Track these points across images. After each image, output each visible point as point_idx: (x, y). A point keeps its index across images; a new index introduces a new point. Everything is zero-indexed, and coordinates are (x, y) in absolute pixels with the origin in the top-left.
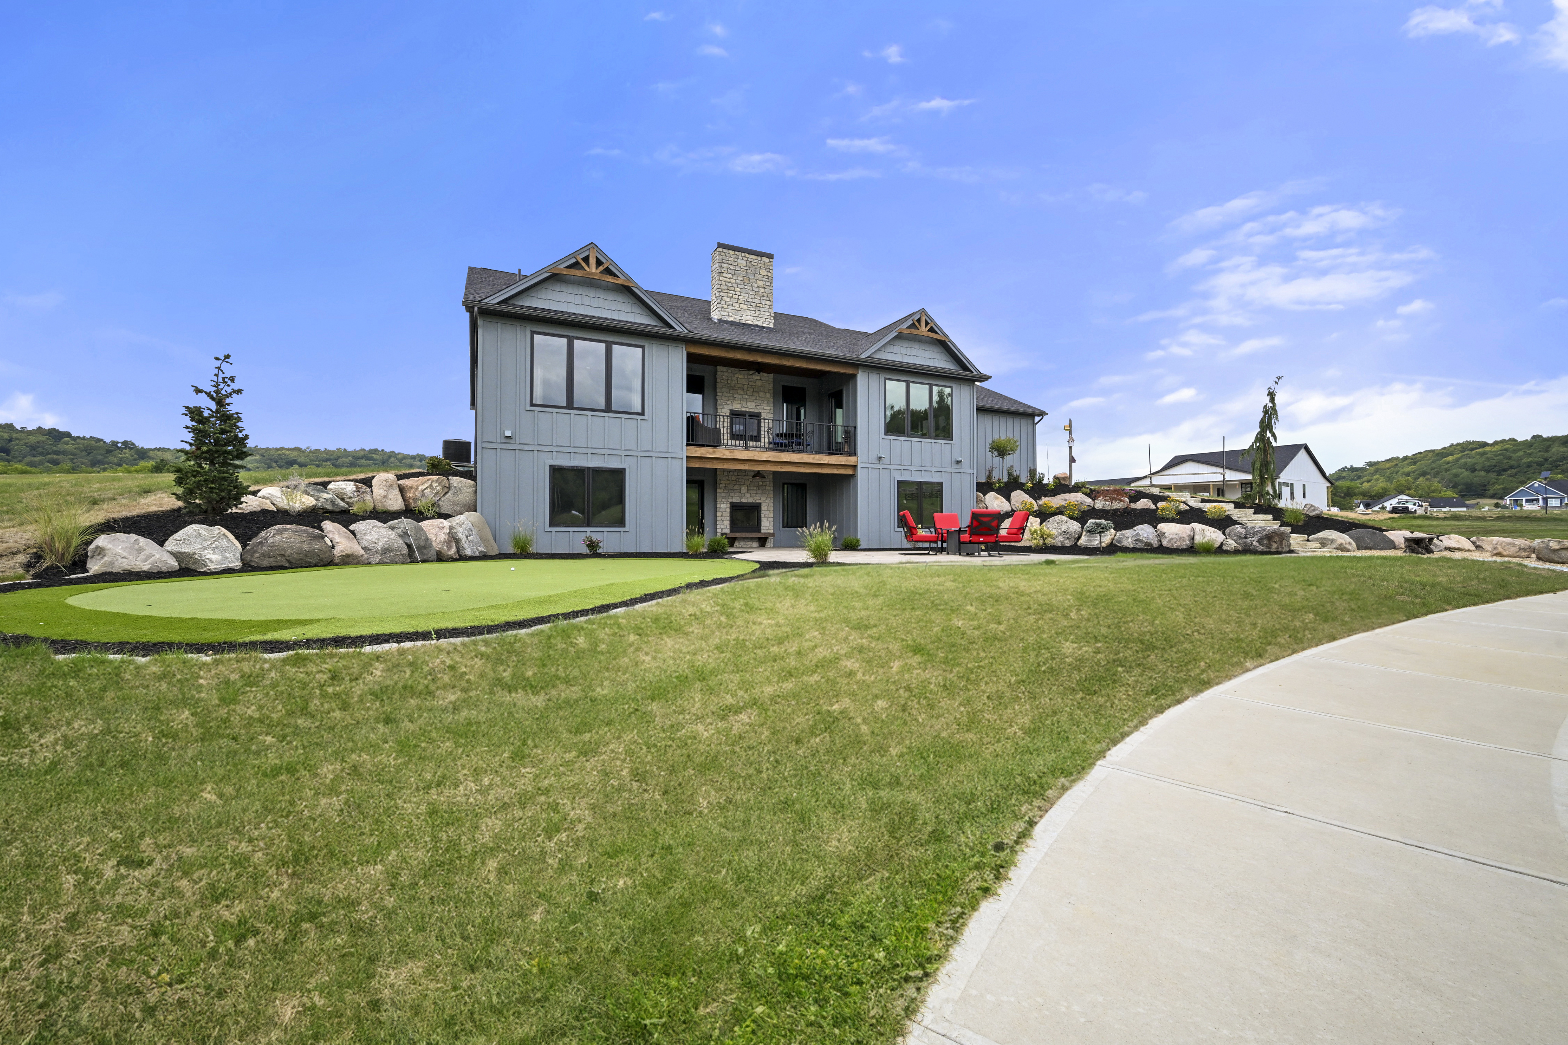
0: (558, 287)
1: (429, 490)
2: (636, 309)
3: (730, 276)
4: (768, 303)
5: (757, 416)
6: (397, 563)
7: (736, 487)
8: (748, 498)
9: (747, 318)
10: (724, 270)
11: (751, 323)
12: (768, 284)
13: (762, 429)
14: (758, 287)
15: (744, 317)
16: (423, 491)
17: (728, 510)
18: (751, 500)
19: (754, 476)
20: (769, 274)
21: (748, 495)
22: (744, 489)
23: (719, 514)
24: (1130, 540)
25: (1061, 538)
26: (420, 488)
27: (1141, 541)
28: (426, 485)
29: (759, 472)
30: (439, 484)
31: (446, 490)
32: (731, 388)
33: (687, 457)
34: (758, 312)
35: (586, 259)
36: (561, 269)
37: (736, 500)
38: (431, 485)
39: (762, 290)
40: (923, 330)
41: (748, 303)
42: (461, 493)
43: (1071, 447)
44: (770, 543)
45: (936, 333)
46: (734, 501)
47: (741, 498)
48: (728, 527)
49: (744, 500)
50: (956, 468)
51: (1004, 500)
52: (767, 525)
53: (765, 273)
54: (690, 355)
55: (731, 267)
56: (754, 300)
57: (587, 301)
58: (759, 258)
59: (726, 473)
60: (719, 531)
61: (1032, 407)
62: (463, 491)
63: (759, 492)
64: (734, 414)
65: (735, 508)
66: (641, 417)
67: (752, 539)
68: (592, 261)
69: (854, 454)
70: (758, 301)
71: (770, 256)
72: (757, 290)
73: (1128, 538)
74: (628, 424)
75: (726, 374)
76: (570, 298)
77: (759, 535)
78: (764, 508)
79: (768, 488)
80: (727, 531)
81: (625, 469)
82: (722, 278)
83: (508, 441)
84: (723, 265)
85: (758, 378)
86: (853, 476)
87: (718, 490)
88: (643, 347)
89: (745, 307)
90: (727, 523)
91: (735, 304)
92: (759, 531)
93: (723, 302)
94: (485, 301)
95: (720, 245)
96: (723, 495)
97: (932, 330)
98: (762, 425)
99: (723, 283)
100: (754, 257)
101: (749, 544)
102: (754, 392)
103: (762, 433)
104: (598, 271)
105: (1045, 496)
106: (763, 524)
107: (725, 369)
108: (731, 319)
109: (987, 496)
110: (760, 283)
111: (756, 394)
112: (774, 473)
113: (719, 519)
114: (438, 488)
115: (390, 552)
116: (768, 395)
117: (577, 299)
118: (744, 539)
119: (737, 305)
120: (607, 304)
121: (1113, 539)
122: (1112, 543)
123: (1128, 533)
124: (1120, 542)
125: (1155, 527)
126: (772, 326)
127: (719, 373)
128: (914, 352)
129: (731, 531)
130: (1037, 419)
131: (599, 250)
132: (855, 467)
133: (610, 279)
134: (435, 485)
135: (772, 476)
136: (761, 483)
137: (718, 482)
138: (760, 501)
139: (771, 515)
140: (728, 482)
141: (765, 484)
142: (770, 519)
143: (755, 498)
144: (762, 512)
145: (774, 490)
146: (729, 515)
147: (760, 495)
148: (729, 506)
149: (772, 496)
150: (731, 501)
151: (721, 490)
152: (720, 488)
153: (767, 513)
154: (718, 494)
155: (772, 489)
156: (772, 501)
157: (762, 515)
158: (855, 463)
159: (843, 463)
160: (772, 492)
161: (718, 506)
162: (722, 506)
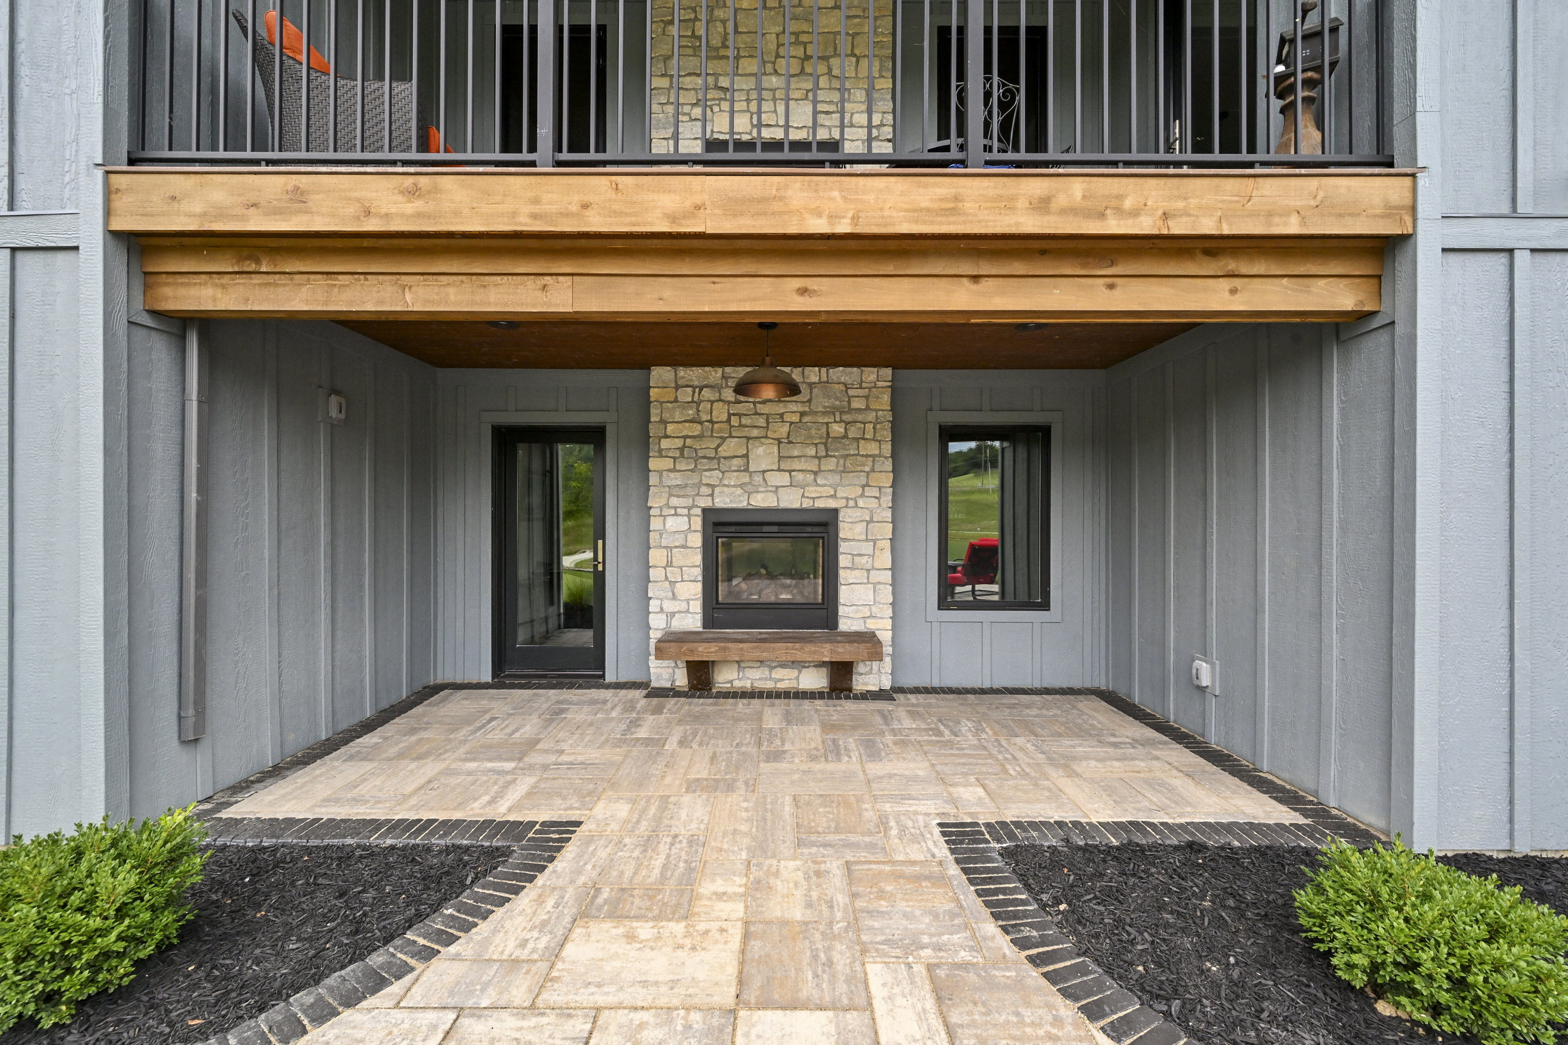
7: (731, 447)
17: (696, 540)
18: (792, 499)
21: (782, 479)
22: (763, 453)
23: (656, 556)
37: (728, 497)
46: (720, 501)
47: (748, 489)
48: (697, 606)
49: (762, 500)
52: (862, 600)
60: (658, 622)
63: (830, 464)
65: (725, 532)
69: (1397, 145)
77: (822, 645)
78: (850, 528)
79: (872, 448)
80: (693, 621)
87: (653, 464)
90: (691, 590)
92: (829, 623)
96: (675, 479)
106: (845, 594)
113: (655, 573)
129: (709, 623)
135: (886, 398)
136: (838, 429)
137: (653, 430)
138: (832, 504)
139: (885, 560)
140: (697, 429)
141: (853, 433)
142: (875, 576)
143: (812, 491)
144: (843, 547)
145: (894, 456)
146: (698, 559)
147: (835, 479)
148: (698, 523)
149: (887, 480)
150: (706, 503)
151: (668, 463)
152: (661, 454)
153: (867, 548)
154: (653, 479)
155: (887, 449)
156: (887, 500)
157: (843, 561)
158: (1390, 211)
159: (1293, 227)
160: (888, 465)
161: (655, 524)
162: (673, 524)
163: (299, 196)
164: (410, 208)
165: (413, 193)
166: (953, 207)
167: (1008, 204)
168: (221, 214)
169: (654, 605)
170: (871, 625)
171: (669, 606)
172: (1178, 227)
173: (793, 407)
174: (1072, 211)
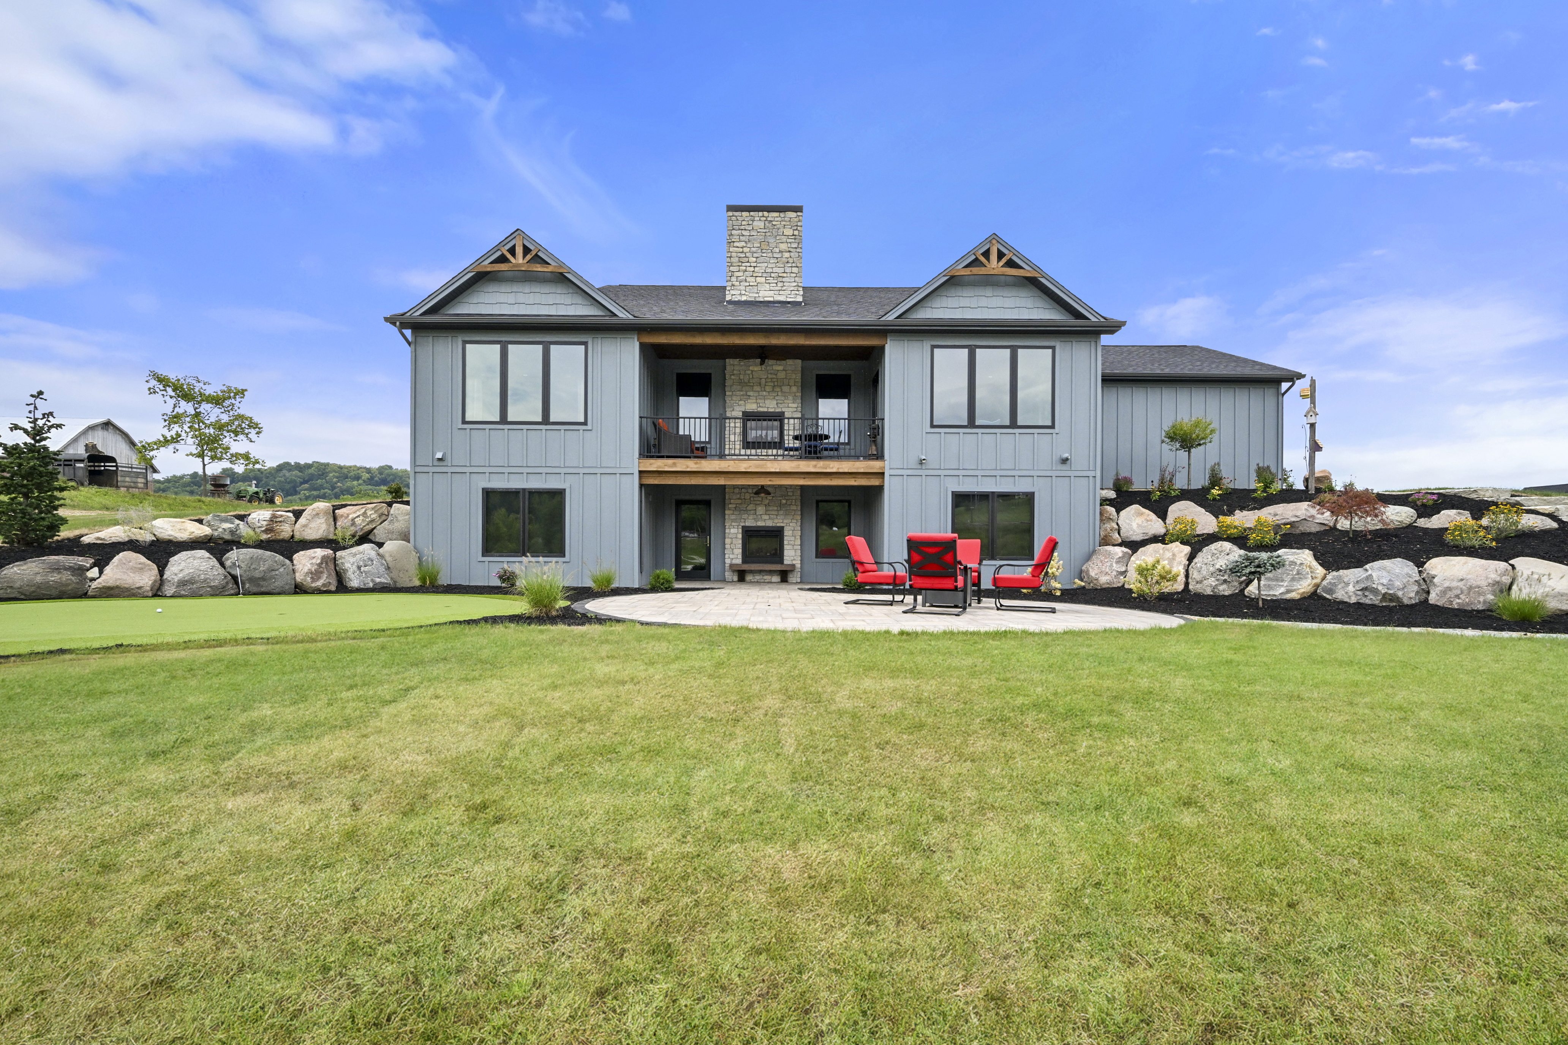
0: (492, 288)
1: (361, 518)
2: (578, 299)
3: (743, 244)
4: (795, 270)
5: (779, 418)
6: (201, 596)
7: (751, 507)
8: (765, 520)
9: (766, 294)
10: (734, 239)
11: (771, 299)
12: (795, 245)
13: (786, 432)
14: (780, 252)
15: (762, 294)
16: (353, 520)
17: (740, 536)
18: (769, 523)
19: (757, 493)
20: (796, 233)
21: (766, 517)
22: (761, 510)
23: (727, 541)
24: (1351, 588)
25: (1212, 581)
26: (351, 517)
27: (1375, 591)
28: (358, 513)
29: (762, 486)
30: (375, 512)
31: (384, 518)
32: (743, 384)
33: (640, 472)
34: (780, 284)
35: (512, 251)
36: (485, 266)
37: (750, 523)
38: (365, 513)
39: (787, 255)
40: (994, 265)
41: (767, 274)
42: (397, 520)
43: (1312, 426)
44: (794, 577)
45: (1018, 267)
46: (747, 524)
47: (756, 520)
48: (740, 556)
49: (760, 524)
50: (1064, 470)
51: (1153, 516)
52: (791, 554)
53: (790, 232)
54: (643, 346)
55: (744, 233)
56: (775, 270)
57: (521, 298)
58: (782, 215)
59: (737, 491)
60: (728, 561)
61: (1275, 368)
62: (400, 518)
63: (781, 512)
64: (748, 417)
65: (749, 534)
66: (584, 427)
67: (771, 572)
68: (519, 251)
69: (880, 456)
70: (782, 270)
71: (798, 209)
72: (779, 255)
73: (1347, 584)
74: (573, 437)
75: (736, 368)
76: (502, 298)
77: (778, 567)
78: (787, 533)
79: (794, 508)
80: (739, 561)
81: (565, 490)
82: (731, 249)
83: (441, 463)
84: (734, 232)
85: (781, 368)
86: (880, 489)
87: (727, 512)
88: (585, 344)
89: (763, 280)
90: (738, 551)
91: (748, 279)
92: (781, 561)
93: (734, 279)
94: (408, 314)
95: (731, 208)
96: (733, 517)
97: (1011, 264)
98: (786, 427)
99: (734, 254)
100: (776, 214)
101: (767, 578)
102: (776, 386)
103: (786, 438)
104: (525, 261)
105: (1242, 509)
106: (786, 553)
107: (736, 361)
108: (744, 298)
109: (1123, 513)
110: (783, 247)
111: (778, 389)
112: (802, 487)
113: (727, 546)
114: (374, 516)
115: (193, 584)
116: (794, 389)
117: (511, 298)
118: (760, 572)
119: (753, 279)
120: (544, 299)
121: (1317, 586)
122: (1314, 593)
123: (1352, 575)
124: (1330, 591)
125: (1420, 565)
126: (800, 299)
127: (728, 368)
128: (983, 302)
129: (744, 561)
130: (1285, 386)
131: (525, 236)
132: (882, 474)
133: (539, 268)
134: (369, 513)
135: (799, 492)
136: (784, 501)
137: (727, 502)
138: (782, 525)
139: (798, 542)
140: (740, 501)
141: (789, 503)
142: (796, 547)
143: (776, 521)
144: (785, 538)
145: (802, 510)
146: (740, 542)
147: (782, 517)
148: (740, 531)
149: (799, 517)
150: (743, 524)
151: (731, 512)
152: (729, 509)
153: (793, 538)
154: (727, 517)
155: (799, 508)
156: (799, 524)
157: (785, 542)
158: (881, 468)
159: (862, 471)
160: (799, 513)
161: (727, 531)
162: (733, 531)
163: (674, 464)
164: (696, 466)
165: (696, 463)
166: (798, 466)
167: (808, 466)
168: (660, 467)
169: (727, 556)
170: (794, 562)
171: (731, 556)
172: (841, 471)
173: (770, 497)
174: (820, 467)
